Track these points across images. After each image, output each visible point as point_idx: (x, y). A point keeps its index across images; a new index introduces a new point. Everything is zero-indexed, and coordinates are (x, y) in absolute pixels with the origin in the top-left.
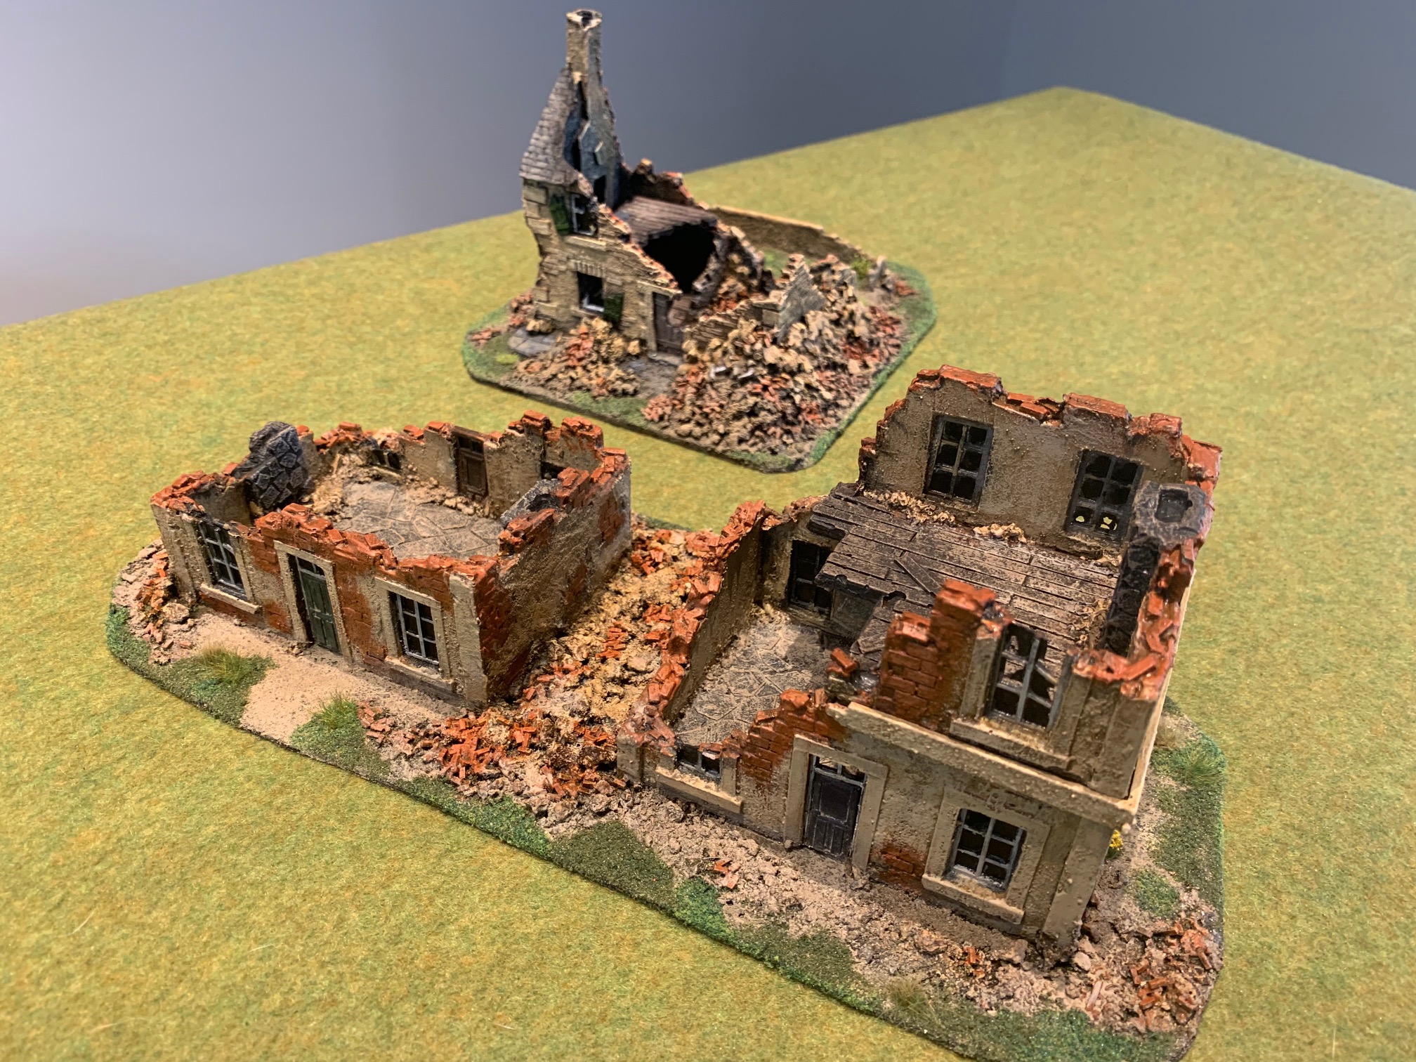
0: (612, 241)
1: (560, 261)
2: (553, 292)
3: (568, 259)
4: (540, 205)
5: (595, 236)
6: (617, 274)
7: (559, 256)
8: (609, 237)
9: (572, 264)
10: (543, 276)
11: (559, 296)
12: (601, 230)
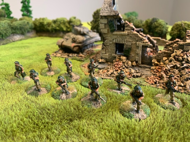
0: (129, 31)
1: (110, 41)
2: (107, 51)
3: (113, 40)
4: (105, 24)
5: (124, 31)
6: (130, 41)
7: (110, 39)
8: (129, 30)
9: (114, 41)
10: (104, 46)
11: (109, 52)
12: (126, 28)
